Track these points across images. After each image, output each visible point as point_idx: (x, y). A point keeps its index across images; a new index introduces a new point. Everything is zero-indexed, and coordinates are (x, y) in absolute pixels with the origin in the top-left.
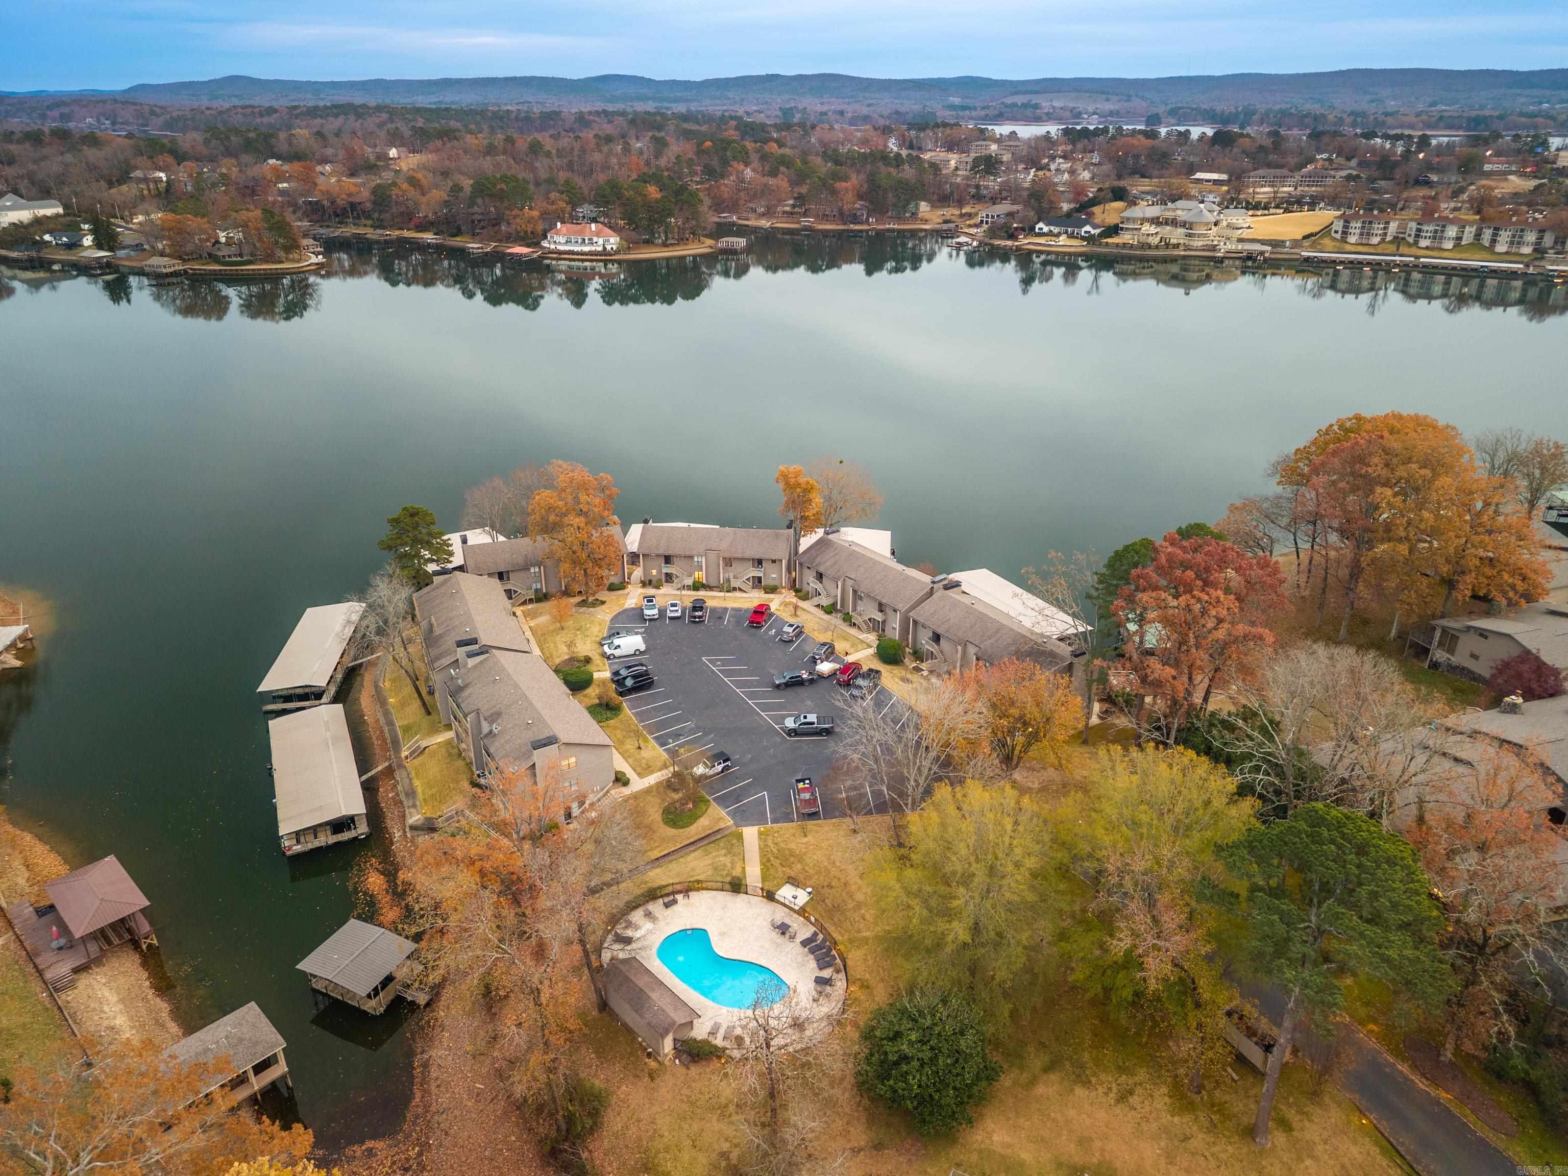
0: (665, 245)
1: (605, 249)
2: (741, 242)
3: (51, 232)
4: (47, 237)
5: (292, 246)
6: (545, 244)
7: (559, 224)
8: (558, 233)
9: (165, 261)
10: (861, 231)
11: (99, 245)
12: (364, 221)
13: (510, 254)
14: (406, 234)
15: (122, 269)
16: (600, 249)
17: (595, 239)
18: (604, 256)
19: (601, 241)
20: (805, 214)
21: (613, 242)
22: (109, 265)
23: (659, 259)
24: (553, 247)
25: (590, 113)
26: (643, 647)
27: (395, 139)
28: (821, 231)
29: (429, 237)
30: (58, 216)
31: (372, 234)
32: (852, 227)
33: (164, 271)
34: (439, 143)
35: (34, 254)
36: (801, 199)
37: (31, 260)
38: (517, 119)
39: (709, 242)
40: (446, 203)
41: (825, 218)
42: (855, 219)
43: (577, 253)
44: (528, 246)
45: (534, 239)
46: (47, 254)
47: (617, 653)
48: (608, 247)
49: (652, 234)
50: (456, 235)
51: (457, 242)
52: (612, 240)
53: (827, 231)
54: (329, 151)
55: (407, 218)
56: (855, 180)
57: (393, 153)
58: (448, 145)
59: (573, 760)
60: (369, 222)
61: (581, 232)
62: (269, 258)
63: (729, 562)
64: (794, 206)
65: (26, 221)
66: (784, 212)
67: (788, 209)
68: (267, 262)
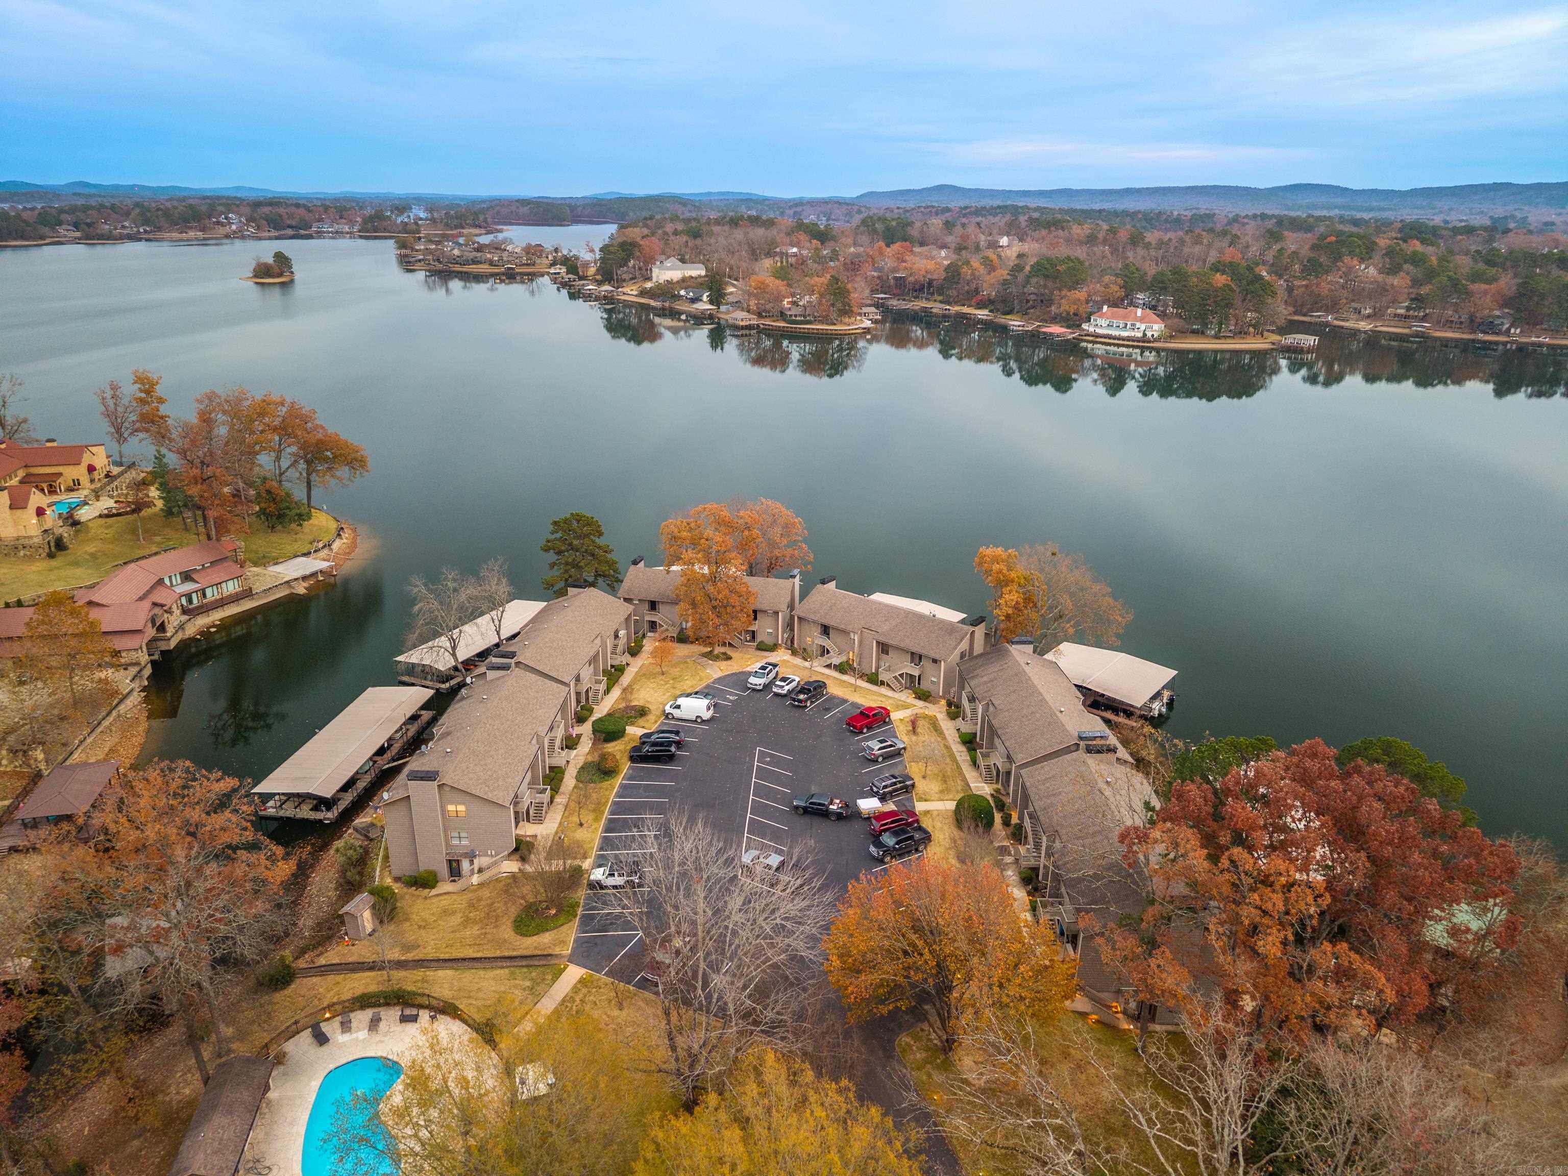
0: (1217, 337)
1: (1145, 335)
2: (1310, 340)
3: (686, 288)
4: (682, 293)
5: (846, 312)
6: (1085, 326)
7: (1105, 308)
8: (1101, 317)
9: (744, 314)
10: (1497, 343)
11: (711, 302)
12: (936, 297)
13: (1045, 333)
14: (965, 310)
15: (722, 322)
16: (1140, 335)
17: (1138, 325)
18: (1143, 344)
19: (1143, 327)
20: (1424, 319)
21: (1156, 328)
22: (711, 317)
23: (1207, 351)
24: (1092, 329)
25: (1247, 216)
27: (1011, 229)
28: (1439, 338)
29: (982, 314)
30: (700, 276)
31: (937, 308)
32: (1481, 336)
33: (741, 323)
34: (1044, 232)
35: (667, 304)
36: (1419, 301)
37: (663, 309)
38: (1166, 221)
39: (1275, 338)
40: (1005, 282)
41: (1449, 324)
42: (1490, 327)
43: (1115, 338)
44: (1068, 327)
45: (1074, 320)
46: (680, 307)
48: (1149, 334)
49: (1205, 325)
50: (1008, 314)
51: (1002, 320)
52: (1156, 327)
53: (1452, 339)
54: (949, 239)
55: (973, 296)
56: (1507, 283)
57: (1004, 241)
58: (1054, 234)
59: (461, 808)
60: (940, 298)
61: (1124, 317)
62: (825, 320)
64: (1408, 309)
65: (675, 280)
66: (1396, 315)
67: (1402, 311)
68: (821, 322)
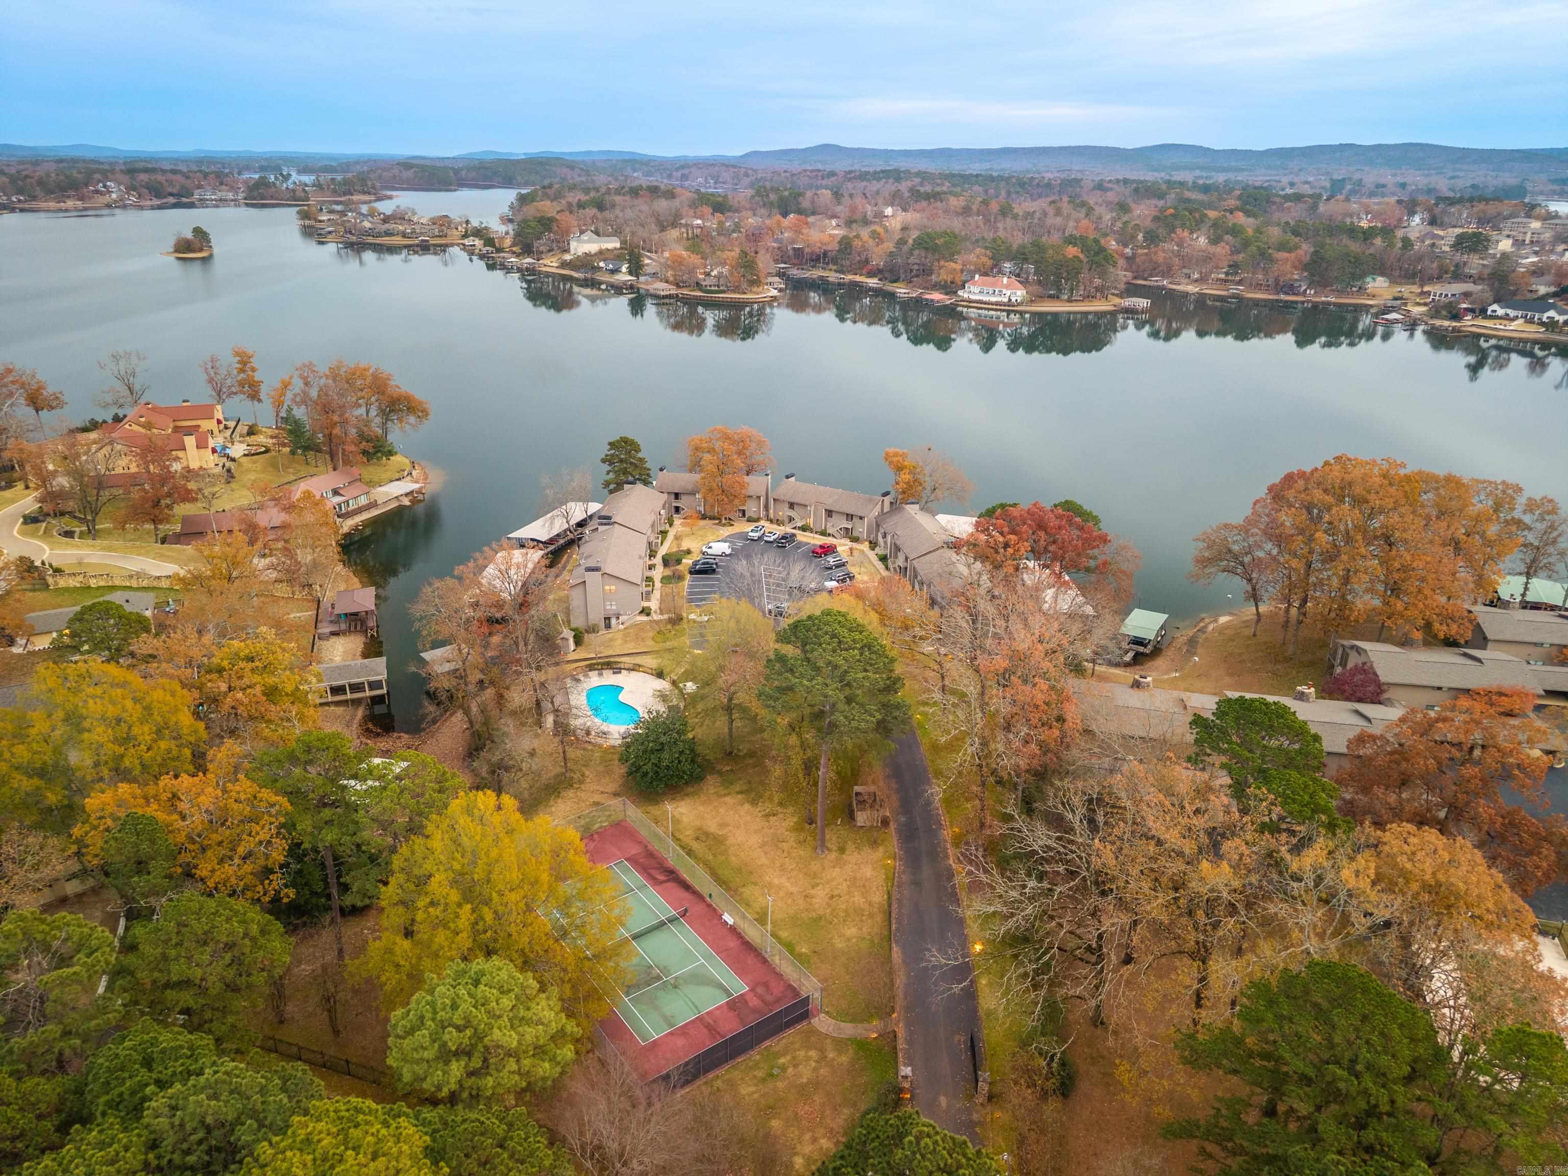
0: (1069, 301)
1: (1010, 300)
2: (1143, 303)
3: (604, 260)
4: (602, 264)
5: (756, 282)
6: (960, 293)
7: (977, 277)
8: (974, 284)
9: (664, 285)
10: (1296, 302)
11: (630, 273)
12: (831, 266)
13: (927, 300)
14: (858, 278)
15: (642, 291)
16: (1006, 300)
17: (1004, 291)
18: (1009, 308)
19: (1008, 293)
20: (1240, 283)
21: (1019, 294)
22: (632, 287)
23: (1063, 313)
24: (966, 296)
25: (1110, 181)
26: (728, 551)
27: (895, 199)
28: (1251, 299)
29: (873, 282)
30: (615, 249)
31: (833, 277)
32: (1283, 297)
33: (662, 293)
34: (924, 204)
35: (589, 276)
36: (1234, 267)
37: (586, 280)
38: (1038, 185)
39: (1117, 301)
40: (891, 254)
41: (1258, 287)
42: (1290, 288)
43: (985, 303)
44: (947, 294)
45: (950, 288)
46: (599, 277)
47: (710, 551)
48: (1013, 299)
49: (1060, 290)
50: (895, 281)
51: (890, 287)
52: (1019, 293)
53: (1259, 300)
54: (839, 209)
55: (863, 266)
56: (1306, 249)
57: (889, 211)
58: (933, 205)
59: (613, 587)
60: (835, 267)
61: (992, 285)
62: (736, 289)
63: (829, 513)
64: (1227, 274)
65: (593, 252)
66: (1218, 280)
67: (1222, 276)
68: (734, 292)
